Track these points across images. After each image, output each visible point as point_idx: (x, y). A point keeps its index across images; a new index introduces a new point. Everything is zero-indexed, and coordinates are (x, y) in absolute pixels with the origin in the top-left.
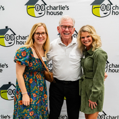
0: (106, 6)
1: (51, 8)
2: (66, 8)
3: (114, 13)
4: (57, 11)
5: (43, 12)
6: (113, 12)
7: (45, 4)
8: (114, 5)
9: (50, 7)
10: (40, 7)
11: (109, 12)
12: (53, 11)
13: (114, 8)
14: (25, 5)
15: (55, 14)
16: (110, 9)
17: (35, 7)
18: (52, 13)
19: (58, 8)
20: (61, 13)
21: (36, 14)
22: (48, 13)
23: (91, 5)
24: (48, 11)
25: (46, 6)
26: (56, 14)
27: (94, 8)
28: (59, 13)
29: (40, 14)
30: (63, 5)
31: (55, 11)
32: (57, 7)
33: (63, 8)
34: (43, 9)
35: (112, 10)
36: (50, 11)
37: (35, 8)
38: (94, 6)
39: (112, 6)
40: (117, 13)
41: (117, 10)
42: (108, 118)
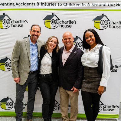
0: (104, 22)
1: (63, 22)
2: (74, 23)
3: (110, 27)
4: (67, 24)
5: (57, 25)
6: (109, 26)
7: (59, 19)
8: (111, 21)
9: (62, 21)
10: (55, 21)
11: (106, 26)
12: (64, 24)
13: (111, 23)
14: (44, 19)
15: (66, 26)
16: (108, 23)
17: (51, 21)
18: (63, 26)
19: (68, 22)
20: (70, 26)
22: (61, 26)
23: (93, 20)
24: (61, 24)
25: (59, 21)
26: (67, 27)
27: (95, 23)
28: (69, 26)
29: (54, 26)
30: (72, 20)
31: (66, 24)
32: (67, 22)
33: (72, 22)
34: (57, 23)
35: (109, 24)
36: (62, 24)
38: (96, 22)
39: (109, 21)
40: (113, 27)
41: (113, 25)
42: (104, 107)
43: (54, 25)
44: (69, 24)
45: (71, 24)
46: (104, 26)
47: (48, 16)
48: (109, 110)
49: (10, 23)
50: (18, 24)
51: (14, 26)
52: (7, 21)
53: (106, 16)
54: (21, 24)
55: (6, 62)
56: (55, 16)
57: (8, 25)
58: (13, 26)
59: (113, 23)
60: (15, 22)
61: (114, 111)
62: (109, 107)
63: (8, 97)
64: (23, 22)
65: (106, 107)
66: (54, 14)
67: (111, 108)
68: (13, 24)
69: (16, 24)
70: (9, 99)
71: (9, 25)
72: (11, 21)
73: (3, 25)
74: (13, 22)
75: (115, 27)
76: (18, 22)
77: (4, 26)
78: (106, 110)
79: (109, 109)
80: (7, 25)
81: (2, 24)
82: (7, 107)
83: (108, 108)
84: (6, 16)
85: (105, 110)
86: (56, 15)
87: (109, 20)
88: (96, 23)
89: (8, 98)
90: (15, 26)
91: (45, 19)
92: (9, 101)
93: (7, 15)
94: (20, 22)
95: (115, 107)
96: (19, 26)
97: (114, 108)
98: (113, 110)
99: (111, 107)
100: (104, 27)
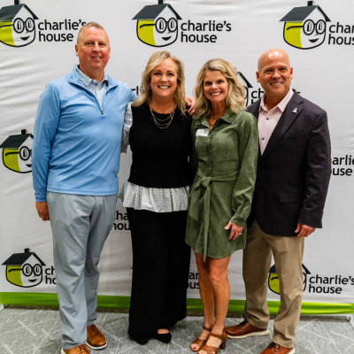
0: (315, 25)
1: (191, 26)
2: (225, 28)
3: (332, 40)
4: (204, 33)
5: (173, 35)
6: (330, 38)
7: (179, 18)
8: (333, 22)
9: (189, 24)
10: (167, 23)
12: (195, 33)
13: (334, 29)
14: (134, 19)
15: (200, 39)
17: (156, 25)
18: (192, 38)
19: (207, 27)
20: (212, 39)
21: (158, 39)
22: (184, 37)
23: (281, 20)
24: (185, 33)
25: (180, 22)
26: (202, 41)
27: (288, 29)
28: (208, 37)
29: (166, 39)
30: (219, 20)
31: (200, 33)
32: (204, 25)
33: (218, 27)
34: (172, 29)
35: (328, 32)
36: (188, 33)
37: (154, 27)
39: (328, 24)
40: (340, 41)
41: (340, 34)
42: (313, 280)
43: (166, 34)
44: (210, 33)
45: (216, 33)
46: (313, 37)
47: (146, 7)
48: (326, 290)
49: (34, 28)
50: (57, 32)
51: (46, 38)
52: (24, 23)
53: (319, 8)
54: (67, 32)
55: (23, 145)
56: (167, 8)
57: (29, 34)
58: (42, 37)
59: (340, 28)
60: (48, 25)
61: (343, 294)
62: (327, 280)
63: (27, 250)
64: (74, 26)
65: (319, 280)
66: (165, 2)
67: (333, 284)
68: (42, 32)
69: (53, 32)
70: (32, 256)
71: (32, 34)
72: (37, 22)
73: (14, 35)
74: (42, 26)
75: (347, 42)
76: (57, 26)
77: (16, 38)
78: (319, 290)
79: (327, 286)
80: (24, 34)
81: (10, 31)
82: (25, 280)
83: (322, 285)
84: (23, 9)
85: (316, 290)
86: (170, 6)
87: (328, 20)
88: (290, 30)
89: (27, 253)
90: (50, 38)
91: (138, 17)
92: (32, 261)
93: (26, 7)
94: (63, 26)
95: (344, 281)
96: (61, 38)
97: (341, 286)
98: (338, 291)
99: (333, 281)
100: (313, 41)
